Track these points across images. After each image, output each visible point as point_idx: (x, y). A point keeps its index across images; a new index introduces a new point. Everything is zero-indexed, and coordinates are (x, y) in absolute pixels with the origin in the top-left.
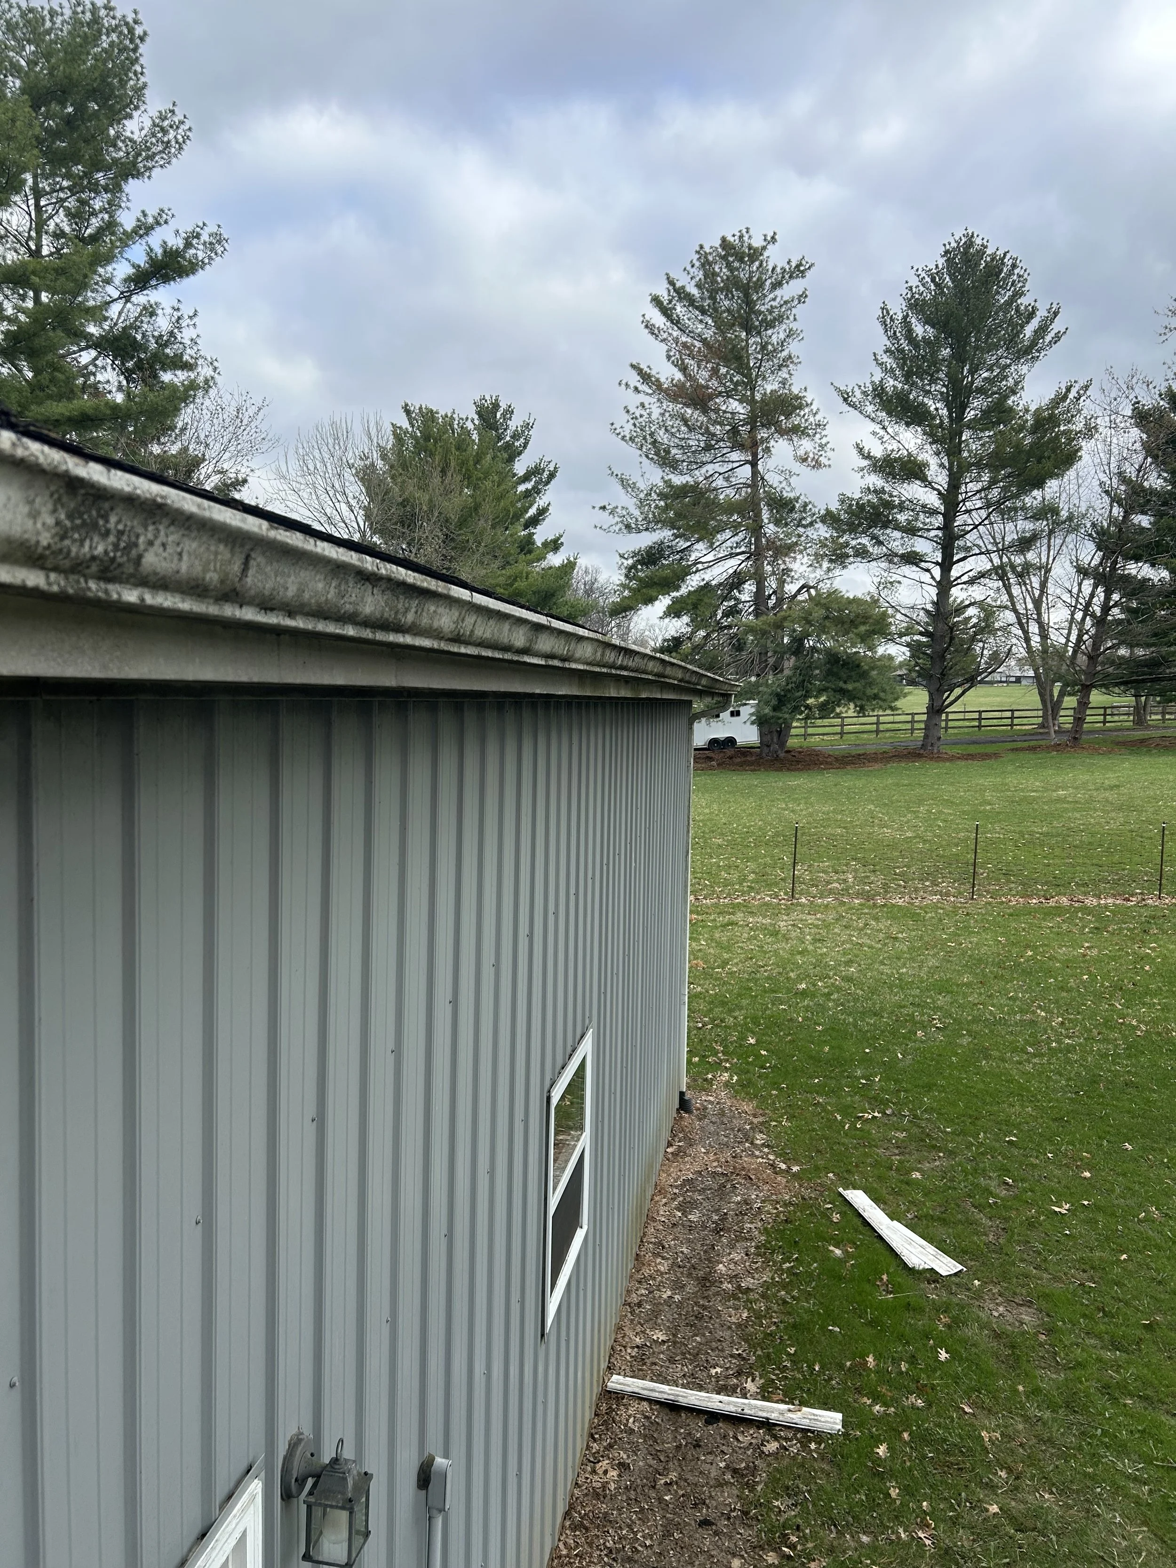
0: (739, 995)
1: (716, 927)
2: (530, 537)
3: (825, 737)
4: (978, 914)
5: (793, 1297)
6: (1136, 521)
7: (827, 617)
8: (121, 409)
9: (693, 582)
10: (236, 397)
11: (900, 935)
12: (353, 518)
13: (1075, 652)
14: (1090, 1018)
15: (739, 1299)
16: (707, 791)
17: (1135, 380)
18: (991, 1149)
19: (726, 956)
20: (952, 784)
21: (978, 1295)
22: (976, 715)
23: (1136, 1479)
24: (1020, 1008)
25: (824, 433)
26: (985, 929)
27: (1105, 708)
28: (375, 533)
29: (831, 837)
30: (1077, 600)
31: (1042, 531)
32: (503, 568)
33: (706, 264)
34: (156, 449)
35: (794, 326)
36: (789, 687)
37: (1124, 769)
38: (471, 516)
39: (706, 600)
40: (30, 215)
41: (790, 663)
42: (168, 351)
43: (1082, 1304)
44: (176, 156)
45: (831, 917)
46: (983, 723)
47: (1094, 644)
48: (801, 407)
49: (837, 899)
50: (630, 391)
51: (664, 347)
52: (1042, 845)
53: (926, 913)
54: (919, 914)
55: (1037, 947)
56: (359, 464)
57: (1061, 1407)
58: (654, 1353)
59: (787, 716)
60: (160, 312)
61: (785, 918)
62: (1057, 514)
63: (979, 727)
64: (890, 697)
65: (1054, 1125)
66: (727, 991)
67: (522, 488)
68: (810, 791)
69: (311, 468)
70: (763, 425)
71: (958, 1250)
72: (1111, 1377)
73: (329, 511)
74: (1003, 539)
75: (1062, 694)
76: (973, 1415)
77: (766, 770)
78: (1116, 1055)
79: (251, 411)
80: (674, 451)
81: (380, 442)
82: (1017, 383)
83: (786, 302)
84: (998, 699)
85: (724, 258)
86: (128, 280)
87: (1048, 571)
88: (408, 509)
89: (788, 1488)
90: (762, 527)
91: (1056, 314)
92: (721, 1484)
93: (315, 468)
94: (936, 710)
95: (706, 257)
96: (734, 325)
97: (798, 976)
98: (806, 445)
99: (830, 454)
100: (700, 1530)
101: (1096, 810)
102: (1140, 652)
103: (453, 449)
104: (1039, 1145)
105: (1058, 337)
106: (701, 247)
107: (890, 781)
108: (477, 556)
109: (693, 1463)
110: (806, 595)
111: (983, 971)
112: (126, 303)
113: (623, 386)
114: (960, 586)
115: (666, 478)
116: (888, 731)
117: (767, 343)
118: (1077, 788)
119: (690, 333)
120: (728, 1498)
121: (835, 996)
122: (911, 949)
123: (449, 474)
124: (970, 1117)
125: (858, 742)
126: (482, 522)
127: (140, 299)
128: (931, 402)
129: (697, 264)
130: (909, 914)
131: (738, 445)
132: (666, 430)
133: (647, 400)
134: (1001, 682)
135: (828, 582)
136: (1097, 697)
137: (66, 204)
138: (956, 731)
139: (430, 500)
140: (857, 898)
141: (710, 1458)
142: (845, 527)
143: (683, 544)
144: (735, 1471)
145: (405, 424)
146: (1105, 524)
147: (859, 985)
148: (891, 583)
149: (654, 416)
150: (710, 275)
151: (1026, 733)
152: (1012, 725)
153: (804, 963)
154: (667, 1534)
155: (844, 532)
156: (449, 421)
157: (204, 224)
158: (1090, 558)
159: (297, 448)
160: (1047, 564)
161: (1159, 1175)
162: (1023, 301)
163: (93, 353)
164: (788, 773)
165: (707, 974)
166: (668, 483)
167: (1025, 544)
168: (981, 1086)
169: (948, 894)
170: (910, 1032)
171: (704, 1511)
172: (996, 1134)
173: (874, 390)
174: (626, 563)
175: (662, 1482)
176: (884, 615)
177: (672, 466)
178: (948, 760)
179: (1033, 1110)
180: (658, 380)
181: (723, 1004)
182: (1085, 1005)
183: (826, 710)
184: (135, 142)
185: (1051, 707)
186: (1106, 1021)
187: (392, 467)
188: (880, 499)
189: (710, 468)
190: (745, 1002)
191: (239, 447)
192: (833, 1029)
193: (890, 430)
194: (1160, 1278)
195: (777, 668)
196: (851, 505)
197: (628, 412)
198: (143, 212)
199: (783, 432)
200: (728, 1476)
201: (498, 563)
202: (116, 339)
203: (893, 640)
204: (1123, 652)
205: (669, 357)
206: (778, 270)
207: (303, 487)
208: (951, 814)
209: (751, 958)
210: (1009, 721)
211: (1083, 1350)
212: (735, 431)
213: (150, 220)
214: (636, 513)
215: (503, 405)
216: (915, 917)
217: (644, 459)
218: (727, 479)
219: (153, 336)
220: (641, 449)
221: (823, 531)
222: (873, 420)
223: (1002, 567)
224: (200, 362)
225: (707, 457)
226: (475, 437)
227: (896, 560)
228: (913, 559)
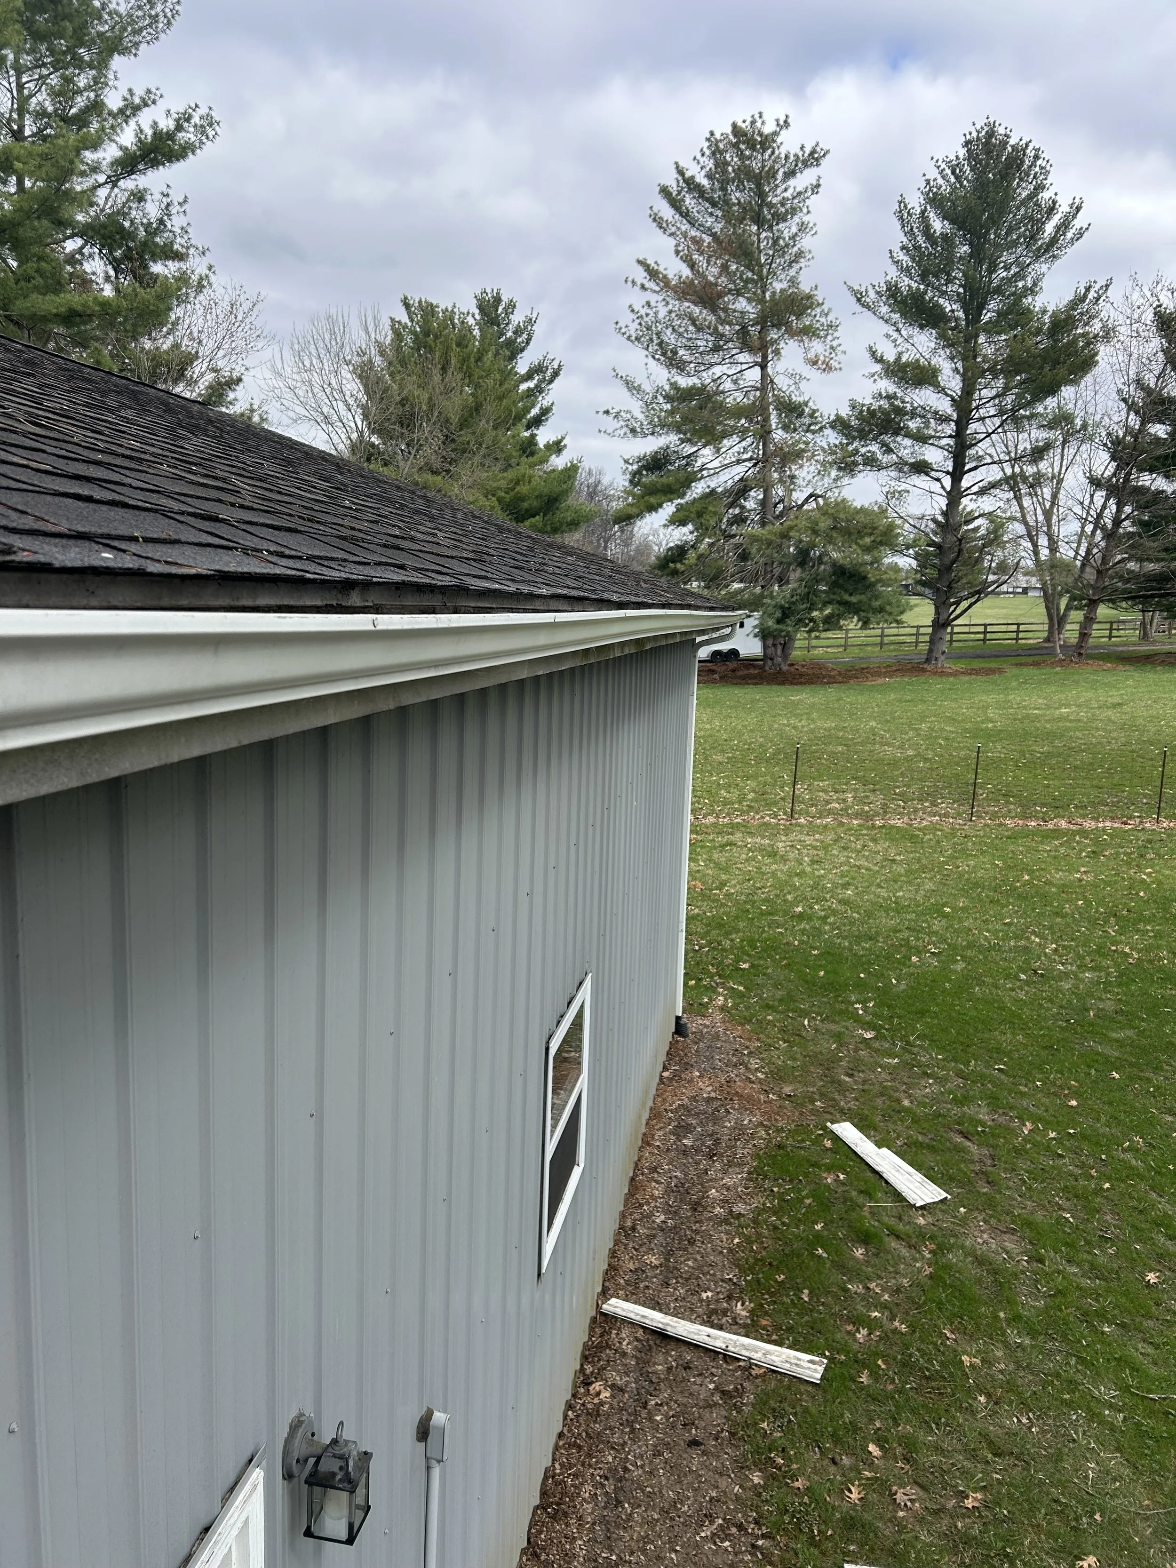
0: (737, 918)
1: (715, 848)
2: (532, 440)
3: (829, 650)
4: (976, 836)
5: (783, 1224)
6: (1152, 431)
7: (835, 528)
8: (110, 305)
9: (698, 489)
10: (230, 291)
11: (898, 858)
12: (351, 418)
13: (1083, 565)
14: (1084, 945)
15: (730, 1224)
16: (709, 706)
17: (1159, 287)
18: (981, 1077)
19: (724, 877)
20: (955, 700)
21: (964, 1221)
22: (981, 629)
23: (1111, 1406)
24: (1014, 933)
25: (836, 334)
26: (983, 852)
27: (1111, 623)
28: (373, 433)
29: (832, 754)
30: (1088, 513)
31: (1056, 440)
32: (505, 470)
33: (716, 152)
34: (148, 345)
35: (806, 219)
36: (794, 599)
37: (1128, 686)
38: (471, 416)
39: (710, 508)
40: (11, 92)
41: (795, 575)
42: (158, 239)
43: (1065, 1232)
44: (164, 31)
45: (829, 837)
46: (988, 636)
47: (1103, 559)
48: (811, 307)
49: (835, 819)
50: (637, 288)
51: (672, 242)
52: (1042, 766)
53: (925, 834)
54: (918, 836)
55: (1033, 871)
56: (356, 359)
57: (1040, 1334)
58: (647, 1276)
59: (790, 629)
60: (148, 197)
61: (784, 838)
62: (1072, 422)
63: (984, 640)
64: (895, 610)
65: (1044, 1053)
66: (724, 913)
67: (523, 387)
68: (812, 706)
69: (307, 363)
70: (773, 326)
71: (945, 1178)
72: (1091, 1305)
73: (325, 410)
74: (1016, 447)
75: (1068, 608)
76: (955, 1340)
77: (768, 684)
78: (1107, 983)
79: (246, 306)
80: (681, 352)
81: (378, 338)
82: (1035, 284)
83: (799, 193)
84: (1004, 611)
85: (736, 146)
86: (116, 163)
87: (1060, 481)
88: (407, 408)
89: (774, 1410)
90: (770, 432)
91: (1078, 209)
92: (710, 1406)
93: (311, 364)
94: (941, 624)
95: (716, 145)
96: (744, 219)
97: (796, 898)
98: (817, 347)
99: (841, 357)
100: (689, 1450)
101: (1097, 729)
102: (1151, 566)
103: (454, 346)
104: (1029, 1073)
105: (1080, 234)
106: (712, 134)
107: (893, 696)
108: (477, 459)
109: (683, 1384)
110: (814, 505)
111: (979, 895)
112: (112, 188)
113: (630, 283)
114: (970, 497)
115: (673, 381)
116: (892, 643)
117: (778, 238)
118: (1079, 706)
119: (700, 227)
120: (716, 1417)
121: (831, 920)
122: (909, 872)
123: (450, 372)
124: (962, 1043)
125: (861, 655)
126: (483, 422)
127: (128, 184)
128: (947, 304)
129: (708, 152)
130: (909, 836)
131: (746, 345)
132: (674, 330)
133: (653, 298)
134: (1008, 593)
135: (837, 491)
136: (1103, 611)
137: (49, 81)
138: (961, 644)
139: (430, 399)
140: (856, 819)
141: (699, 1380)
142: (855, 434)
143: (689, 449)
144: (724, 1393)
145: (405, 319)
146: (1121, 434)
147: (856, 908)
148: (899, 492)
149: (661, 316)
150: (721, 165)
151: (1031, 648)
152: (1017, 639)
153: (802, 885)
154: (657, 1454)
155: (854, 439)
156: (449, 315)
157: (197, 106)
158: (1103, 468)
159: (292, 344)
160: (1060, 474)
161: (1145, 1104)
162: (1045, 195)
163: (79, 242)
164: (790, 687)
165: (704, 896)
166: (674, 386)
167: (1038, 453)
168: (973, 1013)
169: (946, 815)
170: (904, 957)
171: (694, 1431)
172: (987, 1062)
173: (888, 289)
174: (630, 468)
175: (653, 1403)
176: (891, 527)
177: (678, 368)
178: (951, 675)
179: (1024, 1037)
180: (665, 276)
181: (721, 926)
182: (1079, 931)
183: (831, 623)
184: (120, 16)
185: (1057, 621)
186: (1100, 948)
187: (390, 364)
188: (892, 404)
189: (718, 371)
190: (741, 925)
191: (233, 345)
192: (829, 953)
193: (903, 332)
194: (1141, 1207)
195: (782, 580)
196: (862, 411)
197: (633, 311)
198: (130, 90)
199: (792, 333)
200: (717, 1398)
201: (499, 466)
202: (104, 226)
203: (901, 552)
204: (1132, 565)
205: (677, 252)
206: (792, 158)
207: (299, 384)
208: (952, 732)
209: (749, 880)
210: (1014, 635)
211: (1064, 1278)
212: (744, 331)
213: (137, 100)
214: (641, 417)
215: (505, 299)
216: (913, 838)
217: (651, 358)
218: (735, 382)
219: (142, 224)
220: (647, 349)
221: (832, 437)
222: (886, 321)
223: (1014, 476)
224: (192, 251)
225: (716, 358)
226: (476, 332)
227: (906, 469)
228: (921, 468)
